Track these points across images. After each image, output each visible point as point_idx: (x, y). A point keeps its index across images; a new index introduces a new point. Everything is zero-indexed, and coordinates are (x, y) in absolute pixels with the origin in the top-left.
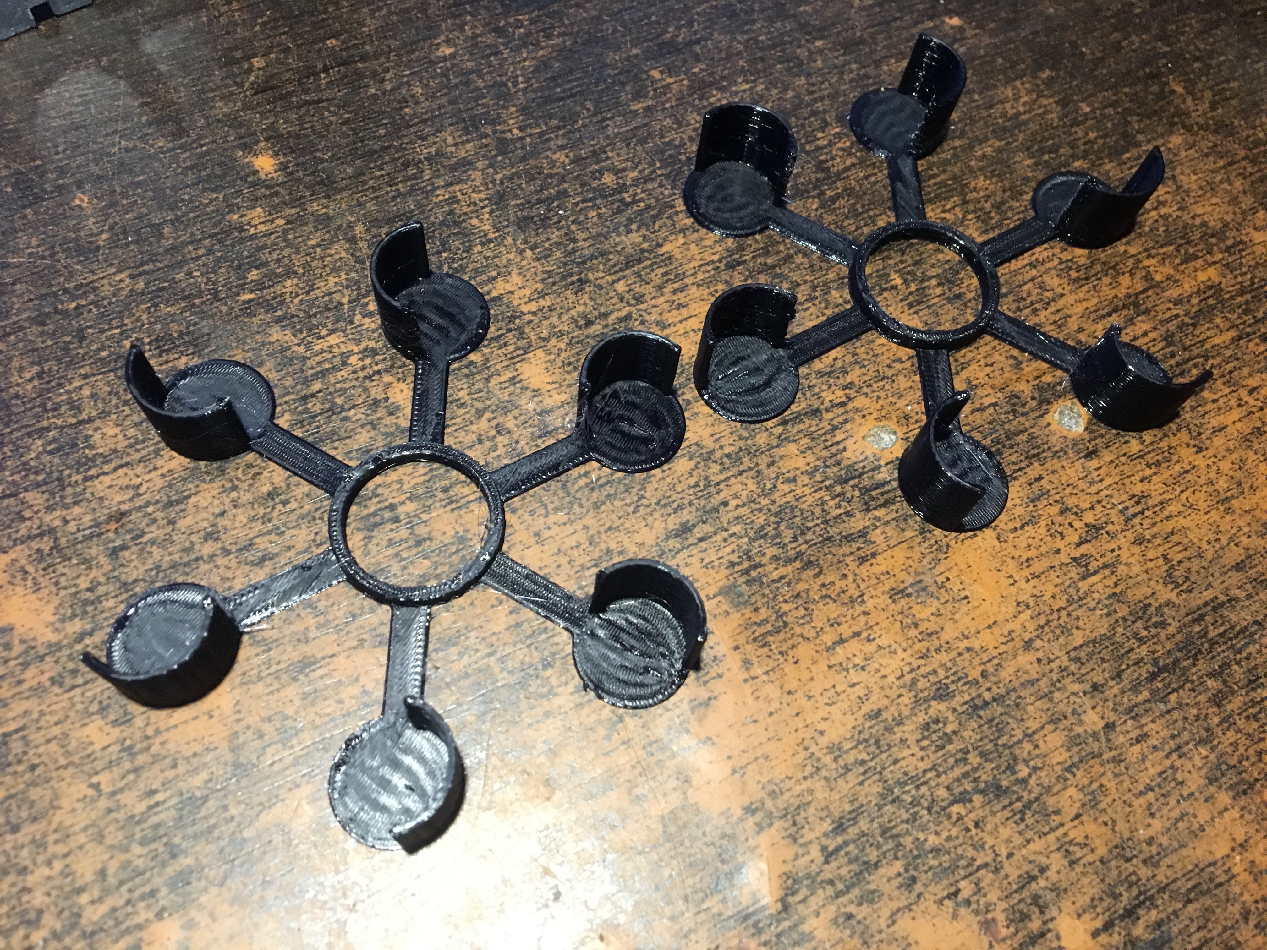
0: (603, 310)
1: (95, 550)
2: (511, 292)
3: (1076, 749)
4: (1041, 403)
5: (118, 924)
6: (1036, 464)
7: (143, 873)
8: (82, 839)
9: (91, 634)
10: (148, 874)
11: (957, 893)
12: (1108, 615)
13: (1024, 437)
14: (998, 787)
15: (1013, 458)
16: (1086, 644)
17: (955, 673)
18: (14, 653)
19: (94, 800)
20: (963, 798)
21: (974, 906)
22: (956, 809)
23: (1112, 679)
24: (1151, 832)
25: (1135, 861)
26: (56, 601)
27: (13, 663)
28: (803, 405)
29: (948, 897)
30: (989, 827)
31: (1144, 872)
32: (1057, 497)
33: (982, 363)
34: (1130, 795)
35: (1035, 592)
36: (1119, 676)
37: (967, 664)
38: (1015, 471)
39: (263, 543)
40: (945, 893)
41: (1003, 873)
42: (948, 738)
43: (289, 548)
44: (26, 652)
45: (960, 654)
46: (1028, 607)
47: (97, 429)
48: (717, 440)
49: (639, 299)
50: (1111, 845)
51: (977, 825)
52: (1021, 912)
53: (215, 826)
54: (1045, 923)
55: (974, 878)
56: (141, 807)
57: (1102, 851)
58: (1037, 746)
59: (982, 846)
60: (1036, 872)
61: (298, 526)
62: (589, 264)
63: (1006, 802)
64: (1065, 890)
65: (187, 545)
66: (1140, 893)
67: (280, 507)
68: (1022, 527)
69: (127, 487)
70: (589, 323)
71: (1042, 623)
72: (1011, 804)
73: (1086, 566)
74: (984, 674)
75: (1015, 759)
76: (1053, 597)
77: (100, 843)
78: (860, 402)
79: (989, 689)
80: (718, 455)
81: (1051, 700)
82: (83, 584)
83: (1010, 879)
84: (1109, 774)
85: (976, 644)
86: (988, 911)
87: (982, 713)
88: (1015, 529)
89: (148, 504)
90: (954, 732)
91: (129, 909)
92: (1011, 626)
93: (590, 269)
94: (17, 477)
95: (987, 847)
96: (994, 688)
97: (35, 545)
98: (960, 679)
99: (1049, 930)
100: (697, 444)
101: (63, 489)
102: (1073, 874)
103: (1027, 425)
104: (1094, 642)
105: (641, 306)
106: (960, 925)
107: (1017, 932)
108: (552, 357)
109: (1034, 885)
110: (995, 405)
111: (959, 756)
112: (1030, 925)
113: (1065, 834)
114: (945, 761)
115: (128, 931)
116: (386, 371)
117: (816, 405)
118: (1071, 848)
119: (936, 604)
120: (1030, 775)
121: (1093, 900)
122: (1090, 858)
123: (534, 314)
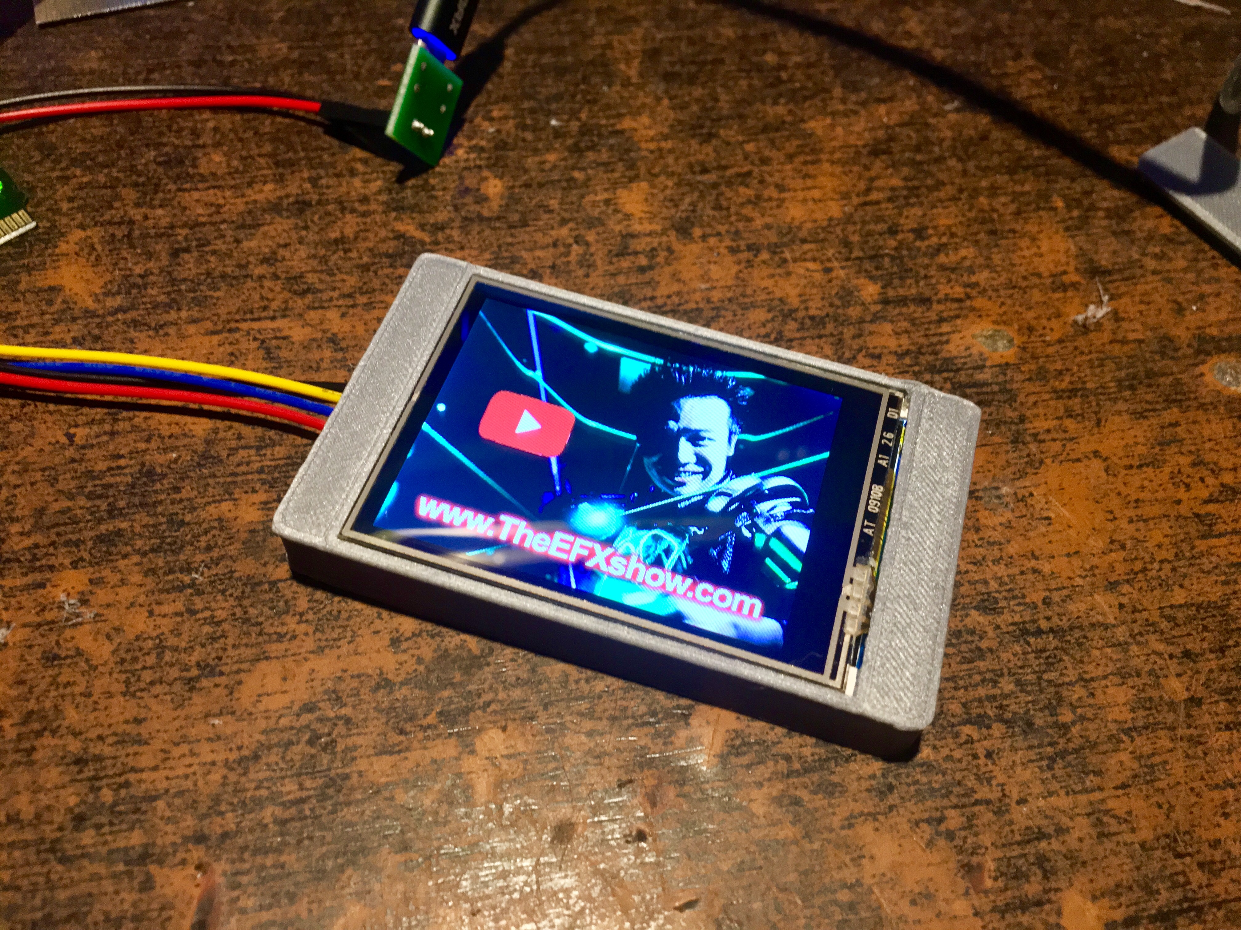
0: (723, 162)
1: (161, 247)
2: (635, 130)
3: (1142, 713)
4: (1198, 352)
5: (35, 558)
6: (1175, 410)
7: (77, 523)
8: (38, 476)
9: (125, 312)
10: (82, 525)
11: (941, 820)
12: (1226, 583)
13: (1169, 380)
14: (1030, 724)
15: (1149, 397)
16: (1187, 605)
17: (1010, 590)
18: (52, 309)
19: (63, 447)
20: (981, 721)
21: (958, 842)
22: (967, 730)
23: (1211, 651)
24: (1218, 833)
25: (1188, 860)
26: (108, 277)
27: (48, 316)
28: (914, 291)
29: (928, 821)
30: (1003, 762)
31: (1197, 877)
32: (1193, 448)
33: (1137, 299)
34: (1202, 784)
35: (1137, 535)
36: (1222, 650)
37: (1028, 585)
38: (1146, 410)
39: (311, 278)
40: (926, 815)
41: (1007, 817)
42: (981, 654)
43: (334, 289)
44: (63, 311)
45: (1022, 573)
46: (1123, 547)
47: (205, 155)
48: (805, 301)
49: (765, 161)
50: (1159, 831)
51: (989, 755)
52: (1018, 869)
53: (161, 502)
54: (1046, 891)
55: (968, 811)
56: (102, 466)
57: (1146, 834)
58: (1092, 695)
59: (989, 780)
60: (1051, 830)
61: (350, 273)
62: (723, 122)
63: (1036, 742)
64: (1084, 863)
65: (243, 262)
66: (1186, 899)
67: (341, 253)
68: (1140, 466)
69: (212, 205)
70: (705, 171)
71: (1136, 569)
72: (1040, 746)
73: (1210, 525)
74: (1047, 602)
75: (1060, 700)
76: (1159, 546)
77: (52, 485)
78: (979, 302)
79: (1048, 619)
80: (801, 314)
81: (1126, 651)
82: (138, 270)
83: (1015, 828)
84: (1180, 753)
85: (1047, 568)
86: (972, 854)
87: (1032, 640)
88: (1131, 467)
89: (224, 221)
90: (991, 650)
91: (51, 550)
92: (1096, 561)
93: (724, 127)
94: (121, 175)
95: (994, 782)
96: (1055, 620)
97: (111, 230)
98: (1014, 598)
99: (1049, 901)
100: (781, 300)
101: (156, 192)
102: (1100, 849)
103: (1175, 369)
104: (1199, 607)
105: (766, 168)
106: (935, 857)
107: (1006, 889)
108: (655, 191)
109: (1043, 844)
110: (1141, 341)
111: (988, 676)
112: (1026, 886)
113: (1103, 801)
114: (970, 676)
115: (41, 569)
116: (488, 167)
117: (928, 293)
118: (1105, 819)
119: (1009, 515)
120: (1074, 723)
121: (1118, 886)
122: (1128, 837)
123: (652, 152)
